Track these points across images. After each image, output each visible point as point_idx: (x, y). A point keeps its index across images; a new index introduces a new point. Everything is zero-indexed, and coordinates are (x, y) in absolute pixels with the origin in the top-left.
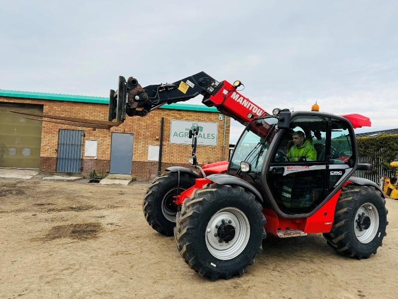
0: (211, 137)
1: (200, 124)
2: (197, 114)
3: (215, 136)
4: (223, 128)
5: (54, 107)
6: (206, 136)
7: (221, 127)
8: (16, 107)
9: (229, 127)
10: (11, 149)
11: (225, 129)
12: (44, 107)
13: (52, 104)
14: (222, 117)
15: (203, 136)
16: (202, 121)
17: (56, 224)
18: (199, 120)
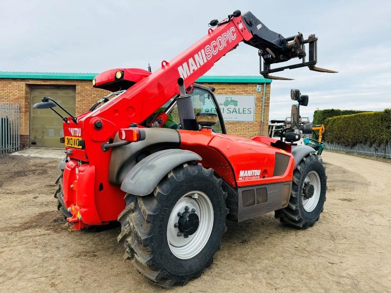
0: (247, 112)
1: (235, 97)
2: (231, 86)
3: (252, 111)
4: (262, 101)
5: (86, 87)
6: (241, 111)
7: (259, 100)
8: (53, 89)
9: (268, 99)
10: (51, 130)
11: (264, 101)
12: (77, 87)
13: (84, 83)
14: (260, 89)
15: (238, 112)
16: (237, 94)
17: (47, 209)
18: (233, 93)
